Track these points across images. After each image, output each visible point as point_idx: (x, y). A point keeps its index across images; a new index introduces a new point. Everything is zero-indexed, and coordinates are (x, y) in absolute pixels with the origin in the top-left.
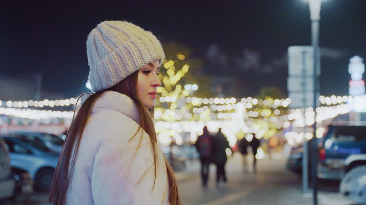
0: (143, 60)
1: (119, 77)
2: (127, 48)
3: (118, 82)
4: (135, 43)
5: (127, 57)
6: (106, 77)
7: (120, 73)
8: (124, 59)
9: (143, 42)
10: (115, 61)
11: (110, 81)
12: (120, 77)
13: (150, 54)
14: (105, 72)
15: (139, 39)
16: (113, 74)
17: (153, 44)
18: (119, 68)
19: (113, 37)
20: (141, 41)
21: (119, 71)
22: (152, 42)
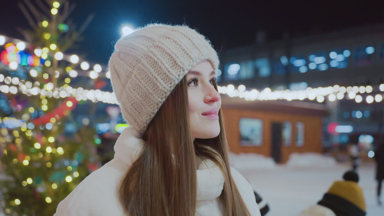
0: (179, 66)
1: (153, 102)
2: (151, 57)
3: (156, 111)
4: (161, 45)
5: (155, 70)
6: (138, 111)
7: (152, 97)
8: (151, 76)
9: (174, 40)
10: (139, 83)
11: (144, 114)
12: (155, 103)
13: (187, 54)
14: (132, 104)
15: (166, 38)
16: (143, 102)
17: (189, 39)
18: (148, 90)
19: (133, 50)
20: (170, 40)
21: (150, 95)
22: (187, 37)
